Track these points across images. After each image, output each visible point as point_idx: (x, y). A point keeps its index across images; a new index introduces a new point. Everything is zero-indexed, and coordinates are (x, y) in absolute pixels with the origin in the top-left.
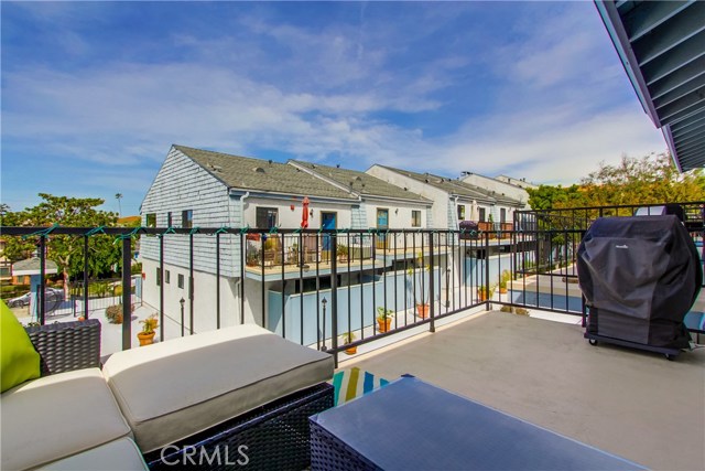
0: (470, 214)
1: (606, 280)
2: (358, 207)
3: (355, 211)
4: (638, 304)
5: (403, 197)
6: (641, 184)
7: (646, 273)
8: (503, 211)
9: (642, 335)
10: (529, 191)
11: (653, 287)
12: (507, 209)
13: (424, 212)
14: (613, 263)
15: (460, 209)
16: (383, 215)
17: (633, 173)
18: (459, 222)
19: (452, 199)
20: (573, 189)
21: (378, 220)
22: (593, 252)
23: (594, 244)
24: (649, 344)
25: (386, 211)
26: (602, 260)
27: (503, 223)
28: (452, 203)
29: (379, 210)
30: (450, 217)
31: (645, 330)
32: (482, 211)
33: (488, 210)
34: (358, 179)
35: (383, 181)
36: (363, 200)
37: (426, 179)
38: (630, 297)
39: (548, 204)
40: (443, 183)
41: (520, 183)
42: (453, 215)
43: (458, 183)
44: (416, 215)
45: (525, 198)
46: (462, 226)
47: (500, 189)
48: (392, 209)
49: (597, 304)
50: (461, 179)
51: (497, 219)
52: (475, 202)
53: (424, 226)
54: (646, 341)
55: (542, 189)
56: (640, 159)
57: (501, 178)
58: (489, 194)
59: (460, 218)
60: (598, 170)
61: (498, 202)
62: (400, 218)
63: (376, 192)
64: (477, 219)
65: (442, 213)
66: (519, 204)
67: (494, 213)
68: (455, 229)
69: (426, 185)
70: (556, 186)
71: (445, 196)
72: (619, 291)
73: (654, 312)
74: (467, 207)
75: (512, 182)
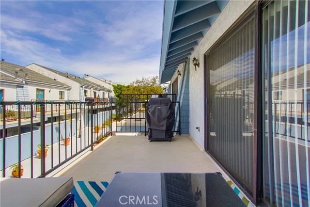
0: (90, 94)
1: (154, 119)
2: (22, 87)
3: (20, 90)
4: (163, 126)
5: (54, 84)
6: (147, 86)
7: (165, 116)
8: (104, 93)
9: (163, 136)
10: (113, 86)
11: (166, 120)
12: (105, 92)
13: (66, 92)
14: (157, 113)
15: (85, 92)
16: (41, 93)
17: (145, 83)
18: (85, 97)
19: (81, 87)
20: (128, 87)
21: (37, 96)
22: (151, 110)
23: (151, 107)
24: (165, 138)
25: (43, 91)
26: (154, 113)
27: (104, 99)
28: (81, 88)
29: (38, 90)
30: (80, 95)
31: (164, 134)
32: (95, 93)
33: (98, 93)
34: (21, 70)
35: (39, 74)
36: (26, 84)
37: (67, 76)
38: (161, 124)
39: (120, 92)
40: (76, 79)
41: (110, 83)
42: (82, 95)
43: (83, 79)
44: (61, 93)
45: (112, 89)
46: (87, 99)
47: (102, 84)
48: (47, 90)
49: (152, 127)
50: (84, 77)
51: (101, 97)
52: (92, 89)
53: (66, 99)
54: (164, 137)
55: (118, 85)
56: (147, 78)
57: (102, 80)
58: (98, 86)
59: (85, 96)
60: (135, 81)
61: (102, 90)
62: (52, 95)
63: (36, 79)
64: (93, 97)
65: (76, 93)
66: (110, 91)
67: (100, 94)
68: (83, 101)
69: (67, 79)
70: (123, 85)
71: (78, 85)
72: (158, 122)
73: (167, 127)
74: (89, 91)
75: (106, 81)
